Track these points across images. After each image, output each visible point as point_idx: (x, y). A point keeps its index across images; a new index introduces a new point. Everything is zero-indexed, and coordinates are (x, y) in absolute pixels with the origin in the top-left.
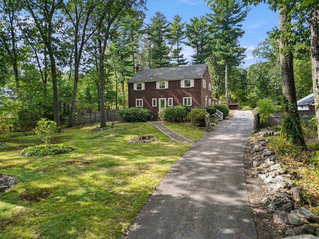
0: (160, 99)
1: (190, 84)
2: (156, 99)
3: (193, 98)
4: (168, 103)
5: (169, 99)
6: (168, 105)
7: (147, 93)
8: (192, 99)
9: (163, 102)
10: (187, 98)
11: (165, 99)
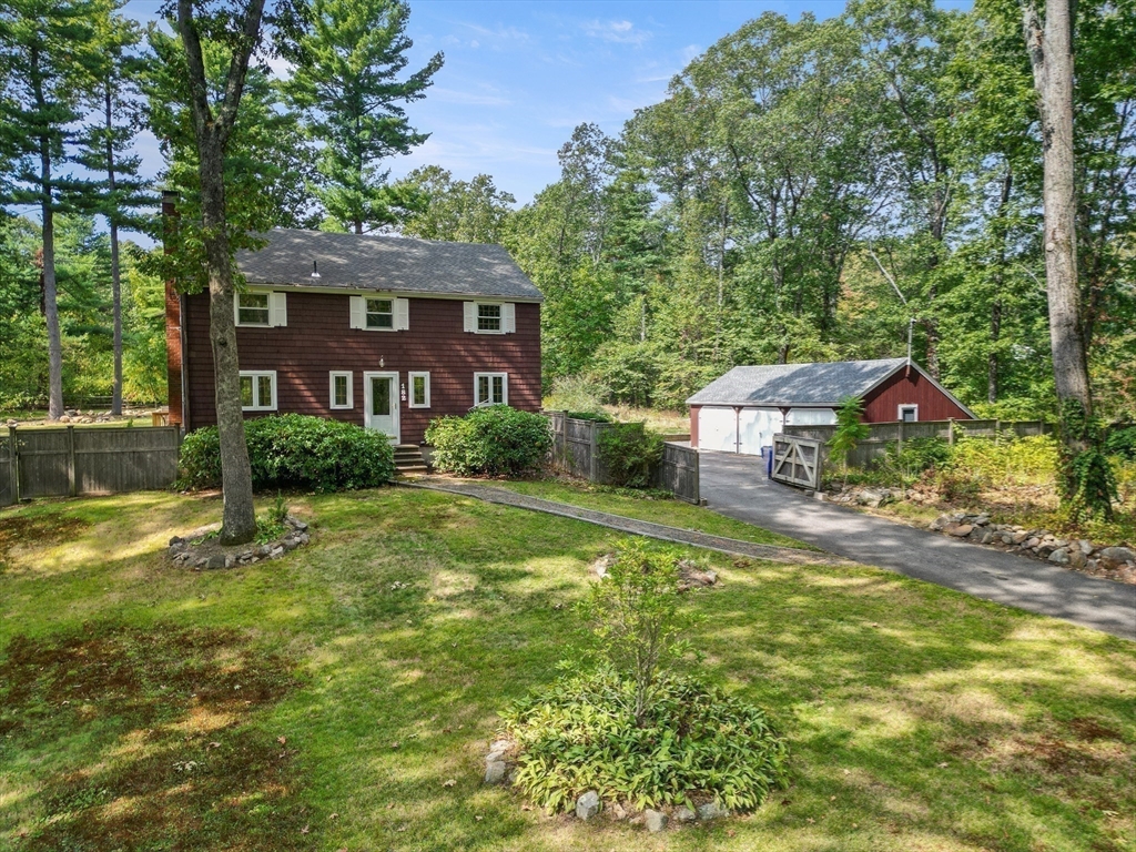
0: (368, 376)
1: (497, 321)
2: (349, 375)
3: (513, 376)
4: (407, 395)
5: (412, 375)
6: (407, 401)
7: (299, 344)
8: (509, 379)
9: (381, 388)
10: (491, 375)
11: (395, 375)
